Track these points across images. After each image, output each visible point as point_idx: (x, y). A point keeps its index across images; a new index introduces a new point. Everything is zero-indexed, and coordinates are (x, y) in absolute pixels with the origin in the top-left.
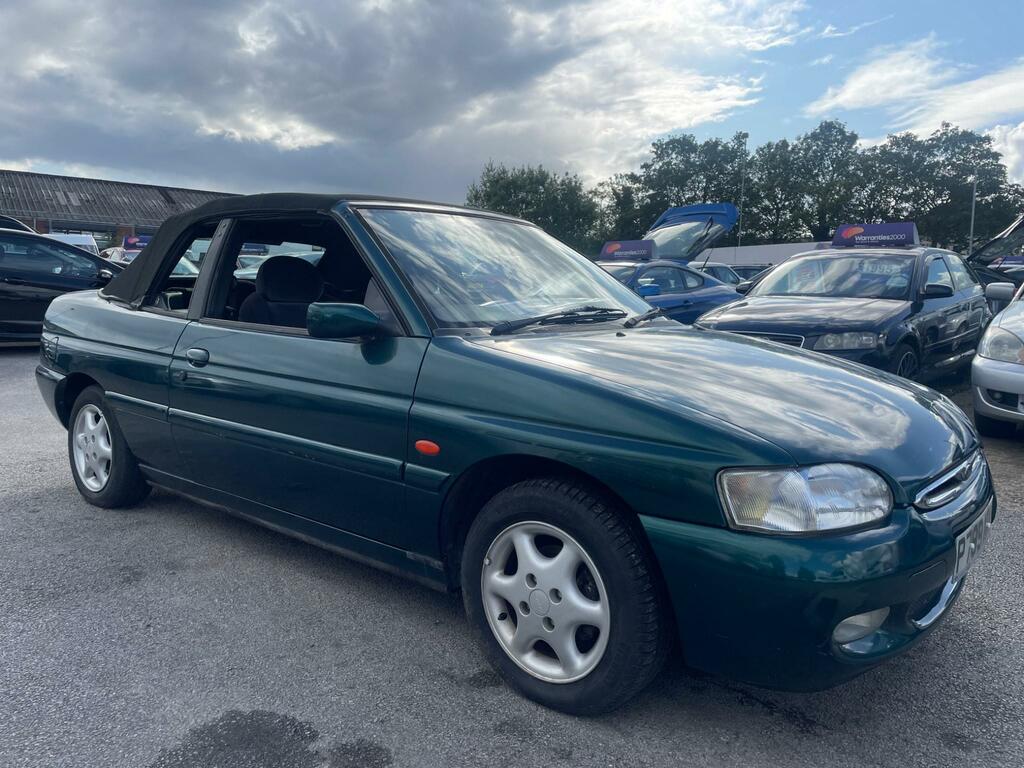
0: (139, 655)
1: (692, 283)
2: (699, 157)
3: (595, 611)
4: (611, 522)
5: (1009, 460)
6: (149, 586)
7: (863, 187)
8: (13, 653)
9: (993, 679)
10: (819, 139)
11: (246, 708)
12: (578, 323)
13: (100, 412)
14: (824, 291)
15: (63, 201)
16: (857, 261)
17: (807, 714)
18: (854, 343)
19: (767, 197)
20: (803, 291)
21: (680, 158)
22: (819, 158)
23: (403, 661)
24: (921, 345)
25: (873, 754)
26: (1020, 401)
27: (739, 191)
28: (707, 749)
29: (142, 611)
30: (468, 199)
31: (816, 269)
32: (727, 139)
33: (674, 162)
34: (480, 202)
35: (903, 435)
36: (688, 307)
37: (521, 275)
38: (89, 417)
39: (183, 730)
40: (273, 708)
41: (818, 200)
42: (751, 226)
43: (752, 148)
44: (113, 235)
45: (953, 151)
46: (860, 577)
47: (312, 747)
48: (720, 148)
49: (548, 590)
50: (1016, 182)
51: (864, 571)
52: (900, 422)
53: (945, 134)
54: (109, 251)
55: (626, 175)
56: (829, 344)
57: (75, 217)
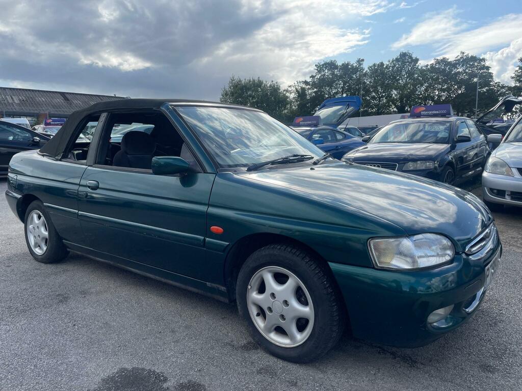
0: (71, 341)
1: (339, 137)
2: (339, 71)
3: (307, 311)
4: (313, 266)
5: (502, 224)
6: (72, 303)
7: (422, 85)
8: (5, 342)
9: (503, 336)
10: (399, 61)
11: (129, 366)
12: (290, 163)
13: (41, 214)
14: (407, 140)
15: (10, 101)
16: (422, 124)
17: (412, 358)
18: (423, 166)
19: (374, 91)
20: (396, 140)
21: (330, 72)
22: (399, 71)
23: (207, 338)
24: (455, 166)
25: (447, 377)
26: (506, 194)
27: (360, 88)
28: (364, 378)
29: (70, 317)
30: (222, 95)
31: (402, 129)
32: (353, 62)
33: (327, 74)
34: (228, 96)
35: (455, 216)
36: (337, 149)
37: (251, 134)
38: (35, 217)
39: (98, 379)
40: (143, 366)
41: (399, 93)
42: (366, 106)
43: (366, 67)
44: (38, 118)
45: (466, 66)
46: (440, 290)
47: (165, 385)
48: (350, 67)
49: (282, 301)
50: (497, 81)
51: (441, 286)
52: (452, 209)
53: (461, 58)
54: (36, 127)
55: (303, 81)
56: (410, 167)
57: (17, 109)
